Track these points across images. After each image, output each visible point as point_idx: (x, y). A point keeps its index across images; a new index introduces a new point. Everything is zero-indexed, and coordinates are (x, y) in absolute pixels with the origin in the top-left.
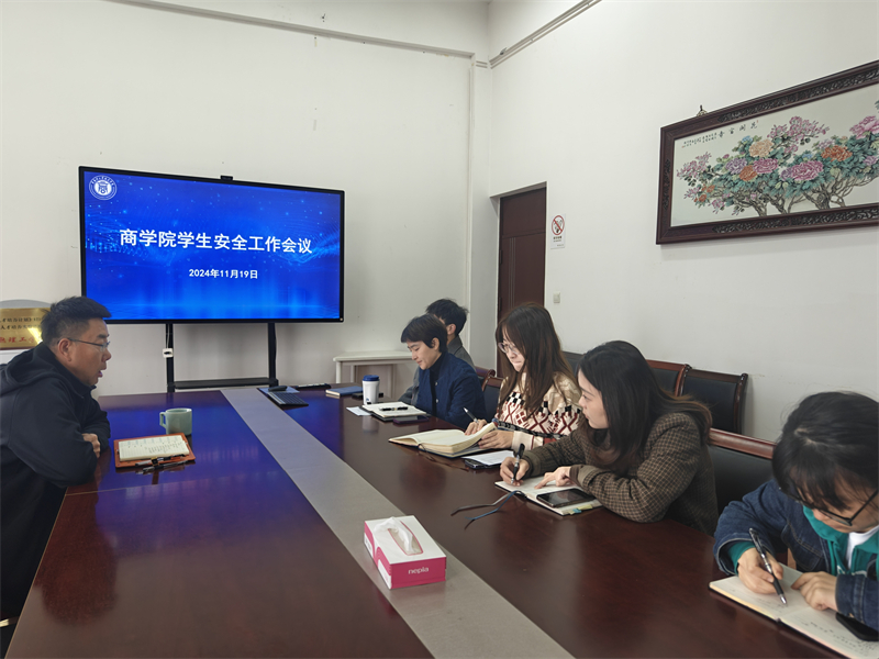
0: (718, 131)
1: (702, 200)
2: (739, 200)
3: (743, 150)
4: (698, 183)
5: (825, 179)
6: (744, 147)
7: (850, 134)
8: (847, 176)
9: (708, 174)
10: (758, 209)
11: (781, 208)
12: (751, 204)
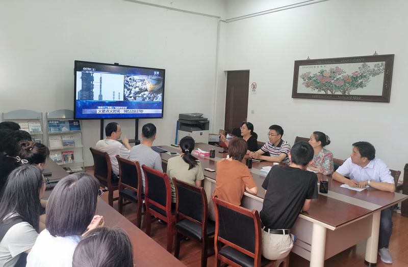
0: (314, 66)
1: (308, 86)
2: (320, 88)
3: (321, 73)
4: (307, 80)
5: (345, 86)
6: (322, 72)
7: (352, 75)
8: (350, 86)
9: (310, 78)
10: (325, 92)
11: (332, 92)
12: (323, 90)
